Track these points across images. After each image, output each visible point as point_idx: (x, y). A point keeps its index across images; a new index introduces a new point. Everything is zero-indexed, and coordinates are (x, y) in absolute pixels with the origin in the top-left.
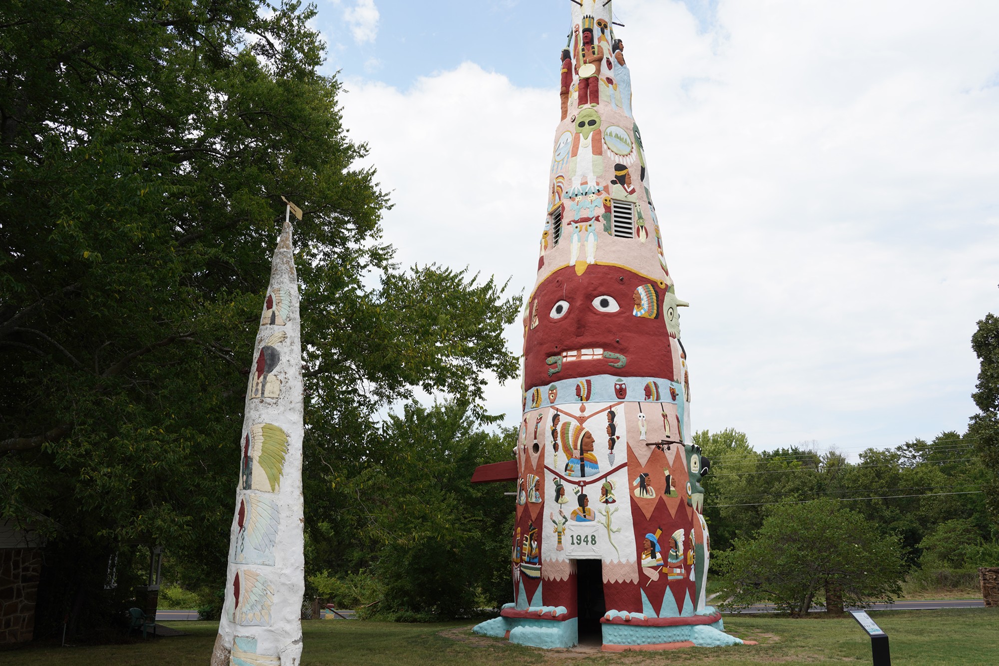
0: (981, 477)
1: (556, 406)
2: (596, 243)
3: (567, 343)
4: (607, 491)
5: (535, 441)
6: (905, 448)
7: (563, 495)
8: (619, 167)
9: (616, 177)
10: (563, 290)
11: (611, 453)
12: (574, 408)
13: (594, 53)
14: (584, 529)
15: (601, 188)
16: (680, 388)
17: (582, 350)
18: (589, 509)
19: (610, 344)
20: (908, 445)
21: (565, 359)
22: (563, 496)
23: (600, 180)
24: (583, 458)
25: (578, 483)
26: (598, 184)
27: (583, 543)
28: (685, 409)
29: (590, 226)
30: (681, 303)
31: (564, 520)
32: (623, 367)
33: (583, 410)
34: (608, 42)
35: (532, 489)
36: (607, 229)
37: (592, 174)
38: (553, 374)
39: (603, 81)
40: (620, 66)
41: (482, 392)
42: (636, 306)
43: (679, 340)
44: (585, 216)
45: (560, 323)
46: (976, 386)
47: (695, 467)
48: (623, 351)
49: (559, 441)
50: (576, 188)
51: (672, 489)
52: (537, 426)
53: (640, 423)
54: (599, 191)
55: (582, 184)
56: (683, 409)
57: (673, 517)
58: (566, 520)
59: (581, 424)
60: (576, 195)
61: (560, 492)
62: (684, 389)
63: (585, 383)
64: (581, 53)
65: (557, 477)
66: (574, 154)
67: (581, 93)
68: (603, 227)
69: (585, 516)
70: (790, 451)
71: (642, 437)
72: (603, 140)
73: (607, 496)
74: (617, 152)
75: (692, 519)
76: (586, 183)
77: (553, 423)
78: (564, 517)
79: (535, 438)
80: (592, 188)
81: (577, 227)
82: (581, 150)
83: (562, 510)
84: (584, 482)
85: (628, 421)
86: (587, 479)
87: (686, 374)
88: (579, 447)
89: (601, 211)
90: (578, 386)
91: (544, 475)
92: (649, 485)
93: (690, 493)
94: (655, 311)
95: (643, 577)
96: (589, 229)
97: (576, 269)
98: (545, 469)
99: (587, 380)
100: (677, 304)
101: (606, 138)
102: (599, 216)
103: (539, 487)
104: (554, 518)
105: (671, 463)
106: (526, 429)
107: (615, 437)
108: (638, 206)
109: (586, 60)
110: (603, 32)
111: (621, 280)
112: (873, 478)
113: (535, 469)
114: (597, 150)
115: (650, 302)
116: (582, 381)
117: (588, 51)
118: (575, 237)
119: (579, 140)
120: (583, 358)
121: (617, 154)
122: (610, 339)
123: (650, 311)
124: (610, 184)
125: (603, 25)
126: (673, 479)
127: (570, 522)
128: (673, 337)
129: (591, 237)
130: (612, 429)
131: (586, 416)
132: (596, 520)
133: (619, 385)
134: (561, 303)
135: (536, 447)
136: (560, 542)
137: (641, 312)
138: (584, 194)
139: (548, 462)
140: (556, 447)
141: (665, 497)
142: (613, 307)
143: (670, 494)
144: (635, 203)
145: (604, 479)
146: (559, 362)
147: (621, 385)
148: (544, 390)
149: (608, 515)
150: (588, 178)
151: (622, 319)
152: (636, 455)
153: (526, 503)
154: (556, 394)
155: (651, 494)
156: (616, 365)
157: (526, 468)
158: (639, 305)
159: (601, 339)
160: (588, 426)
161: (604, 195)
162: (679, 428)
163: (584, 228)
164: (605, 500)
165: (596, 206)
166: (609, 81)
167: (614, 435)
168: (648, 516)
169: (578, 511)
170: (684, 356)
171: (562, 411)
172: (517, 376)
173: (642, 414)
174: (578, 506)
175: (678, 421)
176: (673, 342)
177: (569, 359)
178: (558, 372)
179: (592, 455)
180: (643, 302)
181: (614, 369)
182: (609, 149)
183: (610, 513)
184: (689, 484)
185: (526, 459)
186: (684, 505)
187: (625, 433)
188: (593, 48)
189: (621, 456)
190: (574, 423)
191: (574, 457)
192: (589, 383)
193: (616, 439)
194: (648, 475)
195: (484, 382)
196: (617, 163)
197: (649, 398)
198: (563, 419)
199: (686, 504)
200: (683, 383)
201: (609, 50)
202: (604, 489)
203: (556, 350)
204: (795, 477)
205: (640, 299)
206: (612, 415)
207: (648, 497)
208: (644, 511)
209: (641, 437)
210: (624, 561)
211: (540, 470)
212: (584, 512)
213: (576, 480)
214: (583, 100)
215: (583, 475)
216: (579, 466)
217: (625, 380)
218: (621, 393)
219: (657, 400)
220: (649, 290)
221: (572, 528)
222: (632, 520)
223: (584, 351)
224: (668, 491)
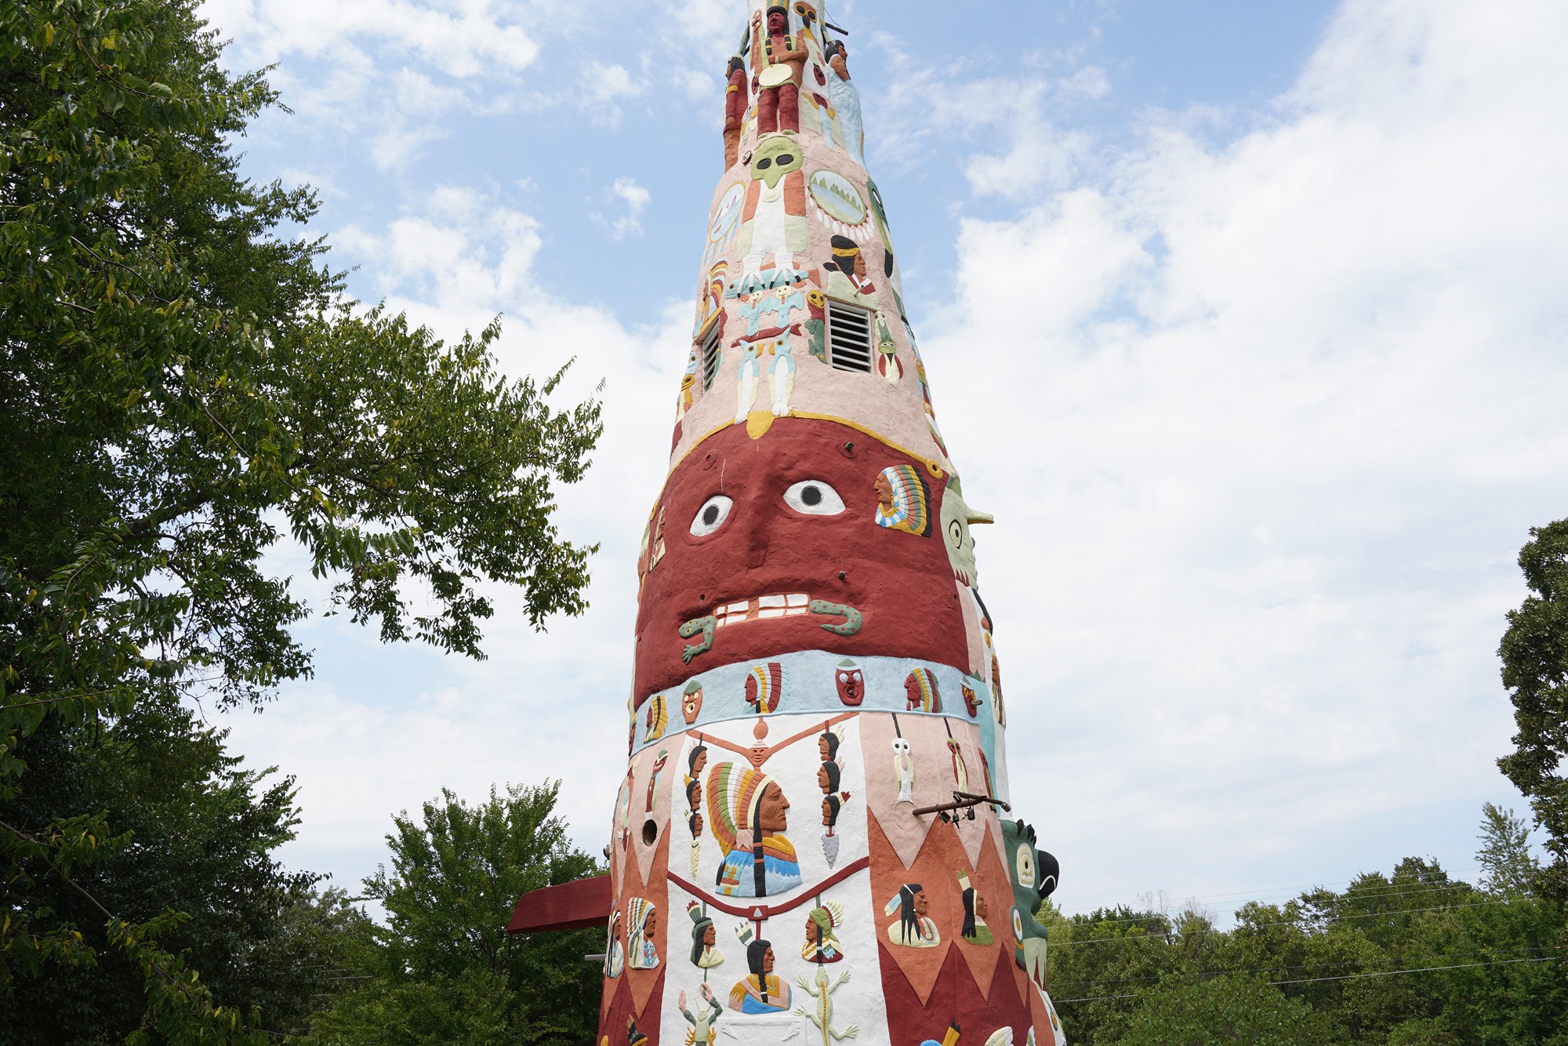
0: (1448, 942)
1: (700, 730)
2: (792, 376)
3: (726, 584)
4: (820, 930)
5: (649, 816)
6: (1301, 903)
7: (711, 944)
8: (840, 242)
9: (835, 257)
10: (719, 473)
11: (830, 835)
12: (741, 730)
13: (789, 47)
14: (763, 1032)
15: (803, 273)
16: (983, 690)
17: (761, 599)
18: (777, 980)
19: (824, 582)
20: (1306, 899)
21: (722, 620)
22: (711, 949)
23: (799, 259)
24: (761, 848)
25: (748, 913)
26: (796, 266)
28: (997, 741)
29: (780, 343)
30: (978, 515)
31: (713, 1010)
32: (856, 633)
33: (761, 732)
34: (817, 42)
35: (637, 934)
36: (816, 350)
37: (785, 249)
38: (694, 655)
39: (808, 97)
40: (840, 81)
41: (478, 638)
42: (881, 505)
43: (975, 592)
44: (770, 326)
45: (712, 542)
46: (1513, 739)
47: (1025, 874)
48: (854, 599)
49: (704, 811)
50: (751, 276)
51: (979, 923)
52: (654, 779)
53: (898, 762)
54: (798, 279)
55: (762, 268)
56: (993, 739)
57: (985, 995)
58: (719, 1012)
59: (757, 766)
60: (751, 289)
61: (703, 937)
62: (992, 695)
63: (767, 672)
64: (764, 49)
65: (697, 900)
66: (748, 215)
67: (763, 112)
68: (807, 346)
69: (765, 998)
70: (1118, 914)
71: (902, 796)
72: (807, 190)
73: (820, 944)
74: (836, 216)
75: (1028, 1002)
76: (773, 265)
77: (691, 767)
78: (714, 1004)
79: (649, 808)
80: (785, 273)
81: (751, 349)
82: (761, 207)
83: (708, 983)
84: (764, 909)
85: (869, 756)
86: (771, 902)
87: (995, 663)
88: (750, 823)
89: (806, 315)
90: (751, 678)
91: (666, 896)
92: (923, 914)
93: (1019, 934)
94: (924, 521)
96: (778, 350)
97: (749, 427)
98: (669, 882)
99: (770, 665)
100: (969, 516)
101: (812, 187)
102: (799, 325)
103: (654, 928)
104: (689, 1007)
105: (974, 859)
106: (631, 791)
107: (838, 795)
108: (880, 317)
109: (774, 59)
110: (807, 25)
111: (849, 449)
112: (1263, 953)
113: (645, 884)
114: (796, 203)
115: (912, 502)
116: (759, 667)
117: (779, 44)
118: (748, 368)
119: (759, 191)
120: (763, 615)
121: (835, 220)
122: (824, 571)
123: (911, 518)
124: (822, 269)
125: (806, 13)
126: (980, 898)
127: (729, 1016)
128: (963, 581)
129: (783, 367)
130: (831, 776)
131: (770, 746)
132: (794, 1007)
133: (846, 673)
134: (715, 501)
135: (650, 830)
137: (892, 519)
138: (767, 285)
139: (678, 862)
140: (695, 826)
141: (962, 944)
142: (831, 504)
143: (974, 935)
144: (874, 311)
145: (813, 901)
146: (709, 629)
147: (850, 674)
148: (673, 697)
149: (824, 992)
150: (776, 255)
151: (852, 530)
152: (891, 838)
153: (624, 973)
154: (700, 702)
155: (929, 936)
156: (838, 628)
157: (626, 886)
158: (888, 504)
159: (802, 572)
160: (773, 771)
161: (809, 287)
162: (986, 778)
163: (766, 349)
164: (814, 953)
165: (793, 307)
166: (820, 100)
167: (837, 790)
168: (924, 992)
169: (748, 986)
170: (989, 625)
171: (711, 740)
172: (580, 605)
173: (900, 741)
174: (750, 973)
175: (985, 763)
176: (964, 592)
177: (731, 620)
178: (705, 651)
179: (782, 840)
180: (896, 499)
181: (834, 637)
182: (819, 207)
183: (829, 988)
184: (1016, 914)
185: (627, 862)
186: (1008, 965)
187: (863, 784)
188: (788, 39)
189: (853, 842)
190: (741, 765)
191: (739, 846)
192: (775, 670)
193: (841, 799)
194: (921, 889)
195: (482, 608)
196: (837, 234)
197: (917, 705)
198: (715, 756)
199: (1013, 962)
200: (990, 682)
201: (818, 53)
202: (813, 926)
203: (701, 603)
204: (1141, 951)
205: (889, 490)
206: (831, 744)
207: (921, 943)
208: (914, 981)
209: (901, 794)
211: (656, 885)
212: (763, 987)
213: (744, 904)
214: (767, 123)
215: (761, 893)
216: (752, 869)
217: (859, 662)
218: (851, 691)
219: (934, 711)
220: (908, 476)
221: (733, 1031)
222: (884, 1005)
223: (764, 601)
224: (969, 930)
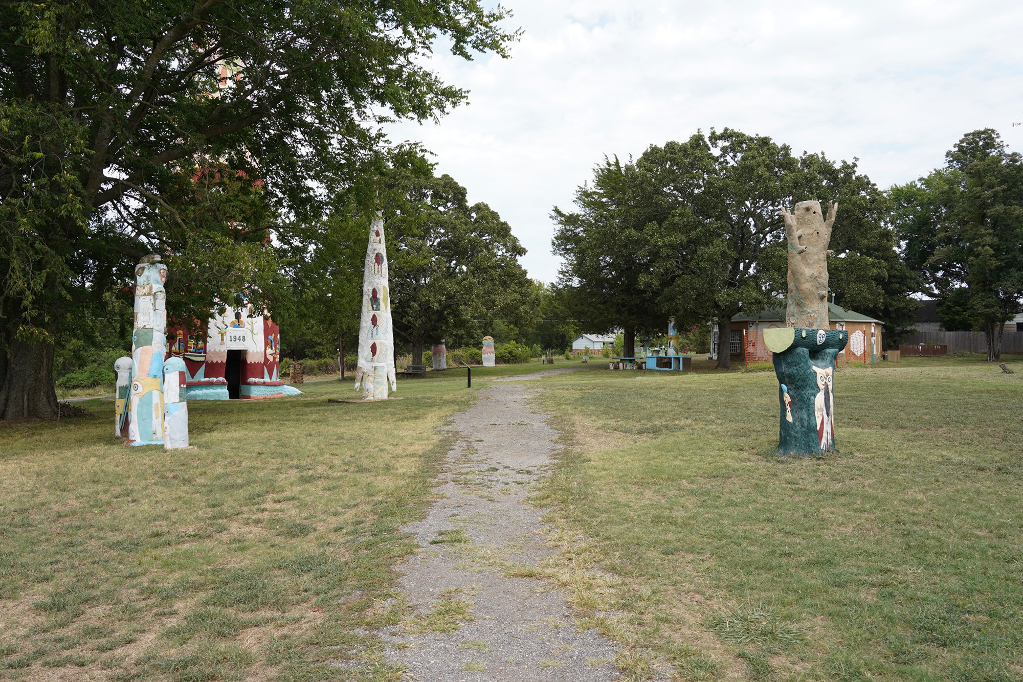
7: (225, 312)
14: (238, 332)
18: (241, 321)
27: (237, 341)
58: (227, 327)
69: (239, 325)
78: (226, 325)
83: (224, 321)
95: (266, 359)
104: (219, 326)
132: (245, 327)
136: (222, 340)
149: (252, 324)
169: (235, 322)
174: (235, 319)
202: (250, 309)
210: (259, 351)
212: (238, 322)
222: (263, 328)
